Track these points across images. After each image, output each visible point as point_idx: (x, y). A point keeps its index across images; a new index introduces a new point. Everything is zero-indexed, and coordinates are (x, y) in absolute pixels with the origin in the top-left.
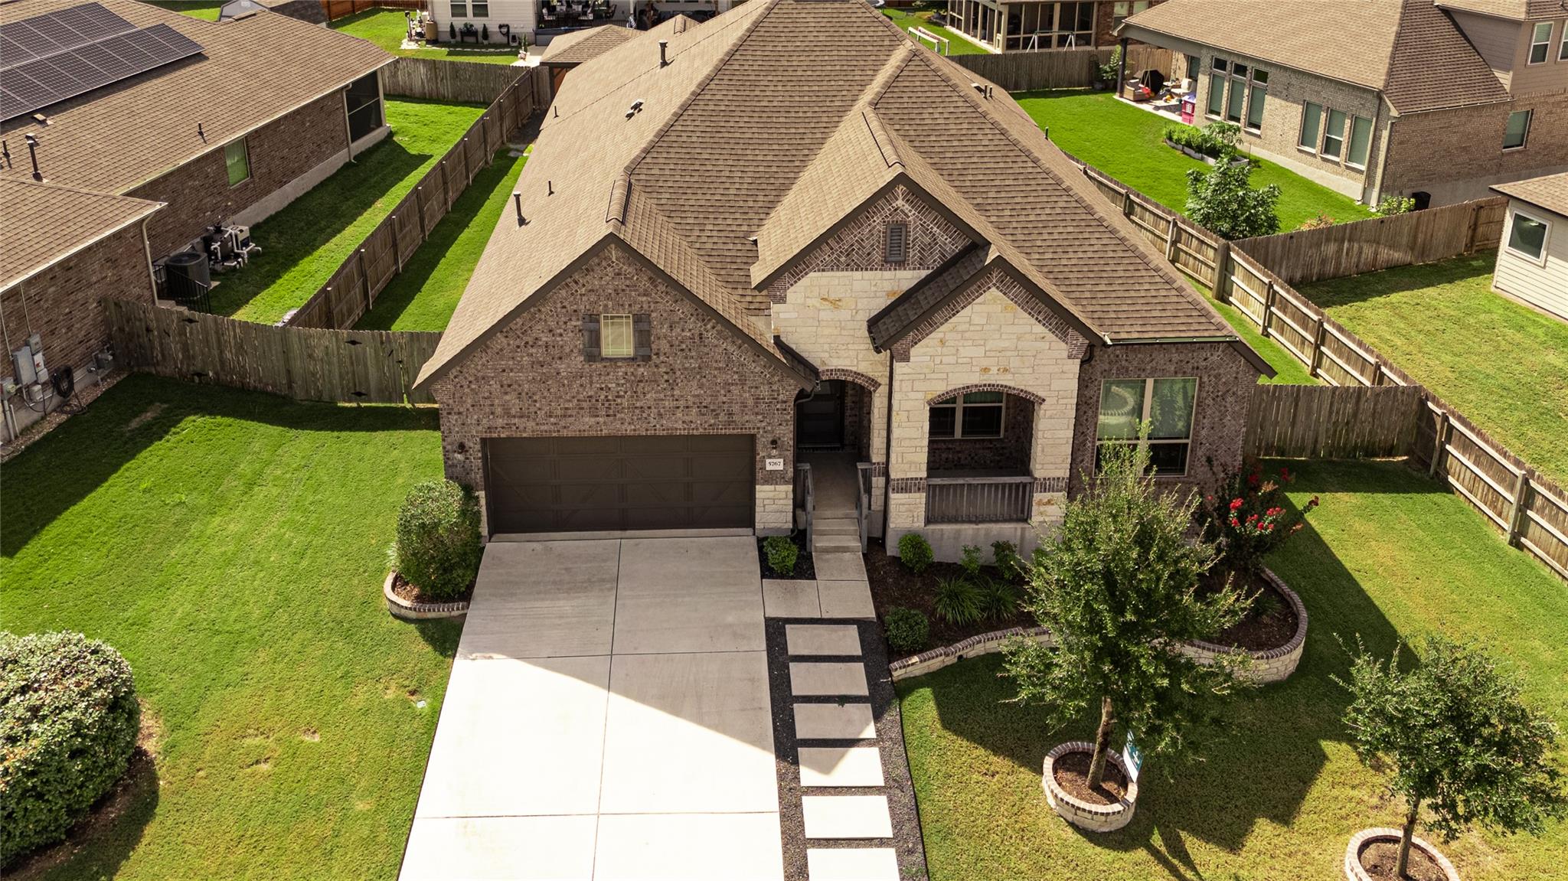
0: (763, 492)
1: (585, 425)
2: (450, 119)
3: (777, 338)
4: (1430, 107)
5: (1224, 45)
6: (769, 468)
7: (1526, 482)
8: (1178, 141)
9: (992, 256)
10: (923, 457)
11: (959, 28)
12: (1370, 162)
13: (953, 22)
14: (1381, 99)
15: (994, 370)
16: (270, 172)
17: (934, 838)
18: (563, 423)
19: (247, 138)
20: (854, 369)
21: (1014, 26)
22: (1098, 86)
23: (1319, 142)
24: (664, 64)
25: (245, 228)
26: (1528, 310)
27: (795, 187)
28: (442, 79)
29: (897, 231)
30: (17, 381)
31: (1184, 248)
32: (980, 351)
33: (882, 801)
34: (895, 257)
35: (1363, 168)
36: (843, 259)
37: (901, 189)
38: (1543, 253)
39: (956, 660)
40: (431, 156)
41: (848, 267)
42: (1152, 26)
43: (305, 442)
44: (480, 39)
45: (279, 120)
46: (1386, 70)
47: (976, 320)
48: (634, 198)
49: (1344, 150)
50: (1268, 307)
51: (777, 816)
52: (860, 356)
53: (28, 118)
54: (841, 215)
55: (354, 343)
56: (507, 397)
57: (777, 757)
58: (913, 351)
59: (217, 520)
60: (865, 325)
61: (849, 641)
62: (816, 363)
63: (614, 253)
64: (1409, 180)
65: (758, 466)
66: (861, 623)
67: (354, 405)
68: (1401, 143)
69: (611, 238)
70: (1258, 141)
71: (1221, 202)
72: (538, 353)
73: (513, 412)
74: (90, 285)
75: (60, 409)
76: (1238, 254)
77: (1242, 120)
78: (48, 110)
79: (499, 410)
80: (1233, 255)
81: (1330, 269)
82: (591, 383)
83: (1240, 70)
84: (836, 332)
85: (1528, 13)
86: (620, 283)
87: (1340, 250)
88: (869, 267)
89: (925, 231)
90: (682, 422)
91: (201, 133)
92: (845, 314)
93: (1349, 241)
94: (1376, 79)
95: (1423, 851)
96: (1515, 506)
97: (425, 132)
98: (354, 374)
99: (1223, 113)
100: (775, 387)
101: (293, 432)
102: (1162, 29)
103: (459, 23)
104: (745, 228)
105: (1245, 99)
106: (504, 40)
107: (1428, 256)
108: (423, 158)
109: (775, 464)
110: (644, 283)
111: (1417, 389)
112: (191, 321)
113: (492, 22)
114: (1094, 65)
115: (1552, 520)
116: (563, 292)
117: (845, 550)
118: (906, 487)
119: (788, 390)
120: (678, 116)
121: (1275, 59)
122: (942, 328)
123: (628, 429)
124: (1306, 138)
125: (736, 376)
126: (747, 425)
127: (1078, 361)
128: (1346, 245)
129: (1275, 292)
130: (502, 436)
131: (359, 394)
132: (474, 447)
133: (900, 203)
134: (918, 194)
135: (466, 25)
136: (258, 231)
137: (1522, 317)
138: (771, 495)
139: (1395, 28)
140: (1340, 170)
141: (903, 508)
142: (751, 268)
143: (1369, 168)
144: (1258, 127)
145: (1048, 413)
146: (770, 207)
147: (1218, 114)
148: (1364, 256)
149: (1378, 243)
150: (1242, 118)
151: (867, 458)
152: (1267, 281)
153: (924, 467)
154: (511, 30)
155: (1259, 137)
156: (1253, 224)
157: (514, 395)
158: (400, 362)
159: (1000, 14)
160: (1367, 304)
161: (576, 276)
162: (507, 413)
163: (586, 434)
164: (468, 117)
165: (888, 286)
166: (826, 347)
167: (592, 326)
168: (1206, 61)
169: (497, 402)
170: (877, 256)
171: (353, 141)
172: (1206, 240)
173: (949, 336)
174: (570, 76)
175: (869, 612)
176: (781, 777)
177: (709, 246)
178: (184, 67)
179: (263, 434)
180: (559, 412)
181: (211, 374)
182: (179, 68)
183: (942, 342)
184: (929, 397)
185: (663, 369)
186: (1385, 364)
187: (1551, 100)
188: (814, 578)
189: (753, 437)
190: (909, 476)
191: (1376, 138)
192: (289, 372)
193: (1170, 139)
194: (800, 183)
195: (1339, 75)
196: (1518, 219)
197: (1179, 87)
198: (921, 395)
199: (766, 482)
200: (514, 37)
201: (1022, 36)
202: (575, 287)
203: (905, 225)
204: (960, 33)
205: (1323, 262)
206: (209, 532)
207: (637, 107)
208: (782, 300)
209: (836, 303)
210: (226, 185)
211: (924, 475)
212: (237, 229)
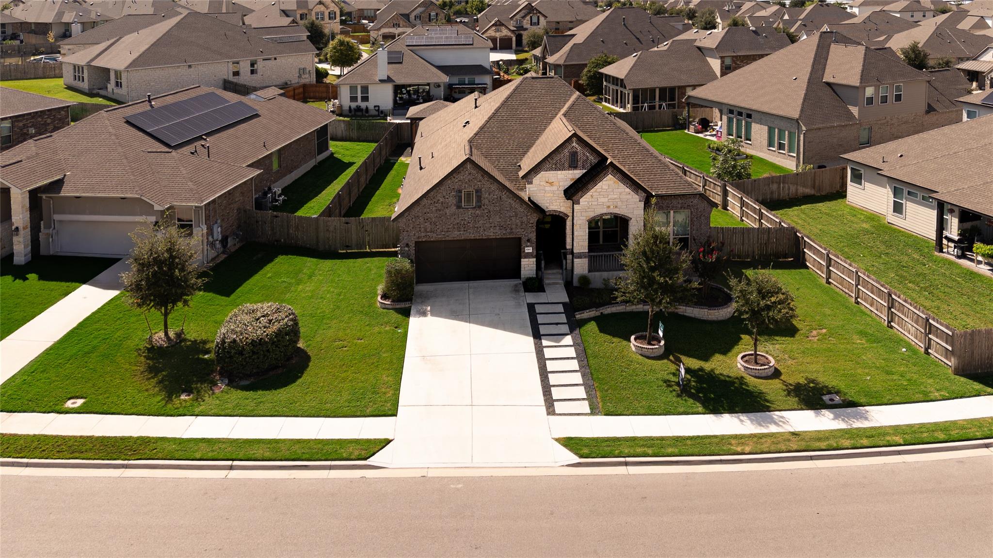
0: (524, 262)
1: (455, 235)
2: (358, 147)
3: (529, 198)
4: (821, 126)
5: (732, 103)
6: (526, 251)
7: (828, 256)
8: (713, 149)
9: (609, 161)
10: (586, 243)
11: (609, 103)
12: (797, 152)
13: (607, 100)
14: (798, 123)
15: (612, 207)
16: (287, 165)
17: (591, 358)
18: (447, 234)
19: (279, 150)
20: (559, 210)
21: (636, 100)
22: (678, 127)
23: (776, 145)
24: (476, 107)
25: (280, 189)
26: (860, 209)
27: (534, 146)
28: (352, 130)
29: (574, 155)
30: (213, 237)
31: (708, 188)
32: (607, 199)
33: (573, 348)
34: (573, 166)
35: (795, 155)
36: (554, 166)
37: (574, 139)
38: (863, 181)
39: (600, 314)
40: (354, 163)
41: (556, 169)
42: (700, 96)
43: (328, 264)
44: (364, 113)
45: (292, 142)
46: (799, 110)
47: (604, 187)
48: (473, 150)
49: (786, 147)
50: (741, 208)
51: (535, 354)
52: (561, 205)
53: (200, 138)
54: (553, 149)
55: (347, 223)
56: (426, 224)
57: (534, 338)
58: (581, 200)
59: (301, 287)
60: (563, 192)
61: (560, 308)
62: (544, 208)
63: (469, 166)
64: (816, 160)
65: (522, 250)
66: (564, 304)
67: (345, 251)
68: (809, 142)
69: (468, 160)
70: (751, 146)
71: (725, 168)
72: (439, 206)
73: (428, 230)
74: (236, 202)
75: (223, 253)
76: (729, 187)
77: (743, 138)
78: (208, 135)
79: (423, 230)
80: (727, 188)
81: (776, 196)
82: (458, 217)
83: (740, 114)
84: (552, 195)
85: (861, 83)
86: (471, 177)
87: (779, 187)
88: (563, 169)
89: (584, 154)
90: (493, 233)
91: (265, 146)
92: (555, 188)
93: (783, 183)
94: (796, 114)
95: (762, 356)
96: (825, 267)
97: (347, 153)
98: (346, 237)
99: (734, 135)
100: (529, 218)
101: (321, 261)
102: (704, 97)
103: (354, 105)
104: (515, 161)
105: (743, 127)
106: (377, 113)
107: (822, 191)
108: (351, 164)
109: (529, 250)
110: (480, 177)
111: (793, 228)
112: (276, 217)
113: (371, 104)
114: (675, 117)
115: (838, 269)
116: (449, 181)
117: (557, 284)
118: (580, 256)
119: (534, 218)
120: (487, 122)
121: (754, 108)
122: (591, 191)
123: (472, 236)
124: (770, 144)
125: (514, 213)
126: (518, 233)
127: (643, 203)
128: (782, 185)
129: (744, 200)
130: (423, 240)
131: (347, 246)
132: (412, 245)
133: (574, 144)
134: (580, 140)
135: (357, 106)
136: (285, 191)
137: (855, 211)
138: (527, 263)
139: (804, 92)
140: (786, 157)
141: (579, 265)
142: (519, 173)
143: (797, 155)
144: (750, 140)
145: (633, 224)
146: (525, 153)
147: (732, 136)
148: (791, 191)
149: (797, 185)
150: (743, 136)
151: (565, 248)
152: (740, 196)
153: (587, 248)
154: (380, 108)
155: (751, 144)
156: (739, 176)
157: (429, 223)
158: (367, 231)
159: (629, 94)
160: (791, 209)
161: (454, 175)
162: (426, 231)
163: (456, 239)
164: (370, 148)
165: (571, 176)
166: (548, 201)
167: (460, 194)
168: (725, 111)
169: (422, 226)
170: (566, 165)
171: (318, 155)
172: (716, 183)
173: (594, 194)
174: (421, 123)
175: (567, 300)
176: (535, 344)
177: (502, 167)
178: (252, 119)
179: (310, 262)
180: (446, 230)
181: (282, 240)
182: (250, 120)
183: (592, 196)
184: (588, 218)
185: (486, 211)
186: (783, 222)
187: (879, 122)
188: (545, 292)
189: (520, 239)
190: (581, 251)
191: (799, 141)
192: (317, 237)
193: (710, 148)
194: (536, 144)
195: (781, 113)
196: (852, 169)
197: (717, 125)
198: (584, 218)
199: (525, 258)
200: (382, 112)
201: (640, 105)
202: (453, 179)
203: (576, 153)
204: (610, 106)
205: (772, 193)
206: (299, 290)
207: (468, 122)
208: (531, 183)
209: (551, 184)
210: (272, 170)
211: (587, 251)
212: (277, 189)
